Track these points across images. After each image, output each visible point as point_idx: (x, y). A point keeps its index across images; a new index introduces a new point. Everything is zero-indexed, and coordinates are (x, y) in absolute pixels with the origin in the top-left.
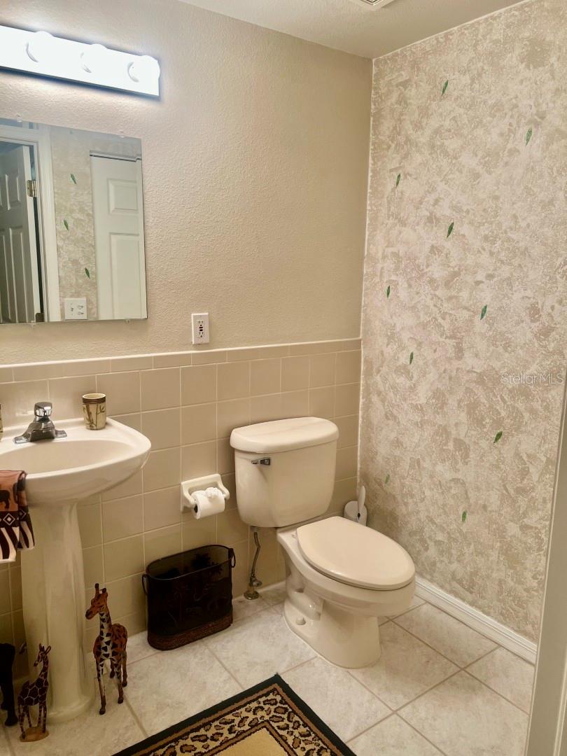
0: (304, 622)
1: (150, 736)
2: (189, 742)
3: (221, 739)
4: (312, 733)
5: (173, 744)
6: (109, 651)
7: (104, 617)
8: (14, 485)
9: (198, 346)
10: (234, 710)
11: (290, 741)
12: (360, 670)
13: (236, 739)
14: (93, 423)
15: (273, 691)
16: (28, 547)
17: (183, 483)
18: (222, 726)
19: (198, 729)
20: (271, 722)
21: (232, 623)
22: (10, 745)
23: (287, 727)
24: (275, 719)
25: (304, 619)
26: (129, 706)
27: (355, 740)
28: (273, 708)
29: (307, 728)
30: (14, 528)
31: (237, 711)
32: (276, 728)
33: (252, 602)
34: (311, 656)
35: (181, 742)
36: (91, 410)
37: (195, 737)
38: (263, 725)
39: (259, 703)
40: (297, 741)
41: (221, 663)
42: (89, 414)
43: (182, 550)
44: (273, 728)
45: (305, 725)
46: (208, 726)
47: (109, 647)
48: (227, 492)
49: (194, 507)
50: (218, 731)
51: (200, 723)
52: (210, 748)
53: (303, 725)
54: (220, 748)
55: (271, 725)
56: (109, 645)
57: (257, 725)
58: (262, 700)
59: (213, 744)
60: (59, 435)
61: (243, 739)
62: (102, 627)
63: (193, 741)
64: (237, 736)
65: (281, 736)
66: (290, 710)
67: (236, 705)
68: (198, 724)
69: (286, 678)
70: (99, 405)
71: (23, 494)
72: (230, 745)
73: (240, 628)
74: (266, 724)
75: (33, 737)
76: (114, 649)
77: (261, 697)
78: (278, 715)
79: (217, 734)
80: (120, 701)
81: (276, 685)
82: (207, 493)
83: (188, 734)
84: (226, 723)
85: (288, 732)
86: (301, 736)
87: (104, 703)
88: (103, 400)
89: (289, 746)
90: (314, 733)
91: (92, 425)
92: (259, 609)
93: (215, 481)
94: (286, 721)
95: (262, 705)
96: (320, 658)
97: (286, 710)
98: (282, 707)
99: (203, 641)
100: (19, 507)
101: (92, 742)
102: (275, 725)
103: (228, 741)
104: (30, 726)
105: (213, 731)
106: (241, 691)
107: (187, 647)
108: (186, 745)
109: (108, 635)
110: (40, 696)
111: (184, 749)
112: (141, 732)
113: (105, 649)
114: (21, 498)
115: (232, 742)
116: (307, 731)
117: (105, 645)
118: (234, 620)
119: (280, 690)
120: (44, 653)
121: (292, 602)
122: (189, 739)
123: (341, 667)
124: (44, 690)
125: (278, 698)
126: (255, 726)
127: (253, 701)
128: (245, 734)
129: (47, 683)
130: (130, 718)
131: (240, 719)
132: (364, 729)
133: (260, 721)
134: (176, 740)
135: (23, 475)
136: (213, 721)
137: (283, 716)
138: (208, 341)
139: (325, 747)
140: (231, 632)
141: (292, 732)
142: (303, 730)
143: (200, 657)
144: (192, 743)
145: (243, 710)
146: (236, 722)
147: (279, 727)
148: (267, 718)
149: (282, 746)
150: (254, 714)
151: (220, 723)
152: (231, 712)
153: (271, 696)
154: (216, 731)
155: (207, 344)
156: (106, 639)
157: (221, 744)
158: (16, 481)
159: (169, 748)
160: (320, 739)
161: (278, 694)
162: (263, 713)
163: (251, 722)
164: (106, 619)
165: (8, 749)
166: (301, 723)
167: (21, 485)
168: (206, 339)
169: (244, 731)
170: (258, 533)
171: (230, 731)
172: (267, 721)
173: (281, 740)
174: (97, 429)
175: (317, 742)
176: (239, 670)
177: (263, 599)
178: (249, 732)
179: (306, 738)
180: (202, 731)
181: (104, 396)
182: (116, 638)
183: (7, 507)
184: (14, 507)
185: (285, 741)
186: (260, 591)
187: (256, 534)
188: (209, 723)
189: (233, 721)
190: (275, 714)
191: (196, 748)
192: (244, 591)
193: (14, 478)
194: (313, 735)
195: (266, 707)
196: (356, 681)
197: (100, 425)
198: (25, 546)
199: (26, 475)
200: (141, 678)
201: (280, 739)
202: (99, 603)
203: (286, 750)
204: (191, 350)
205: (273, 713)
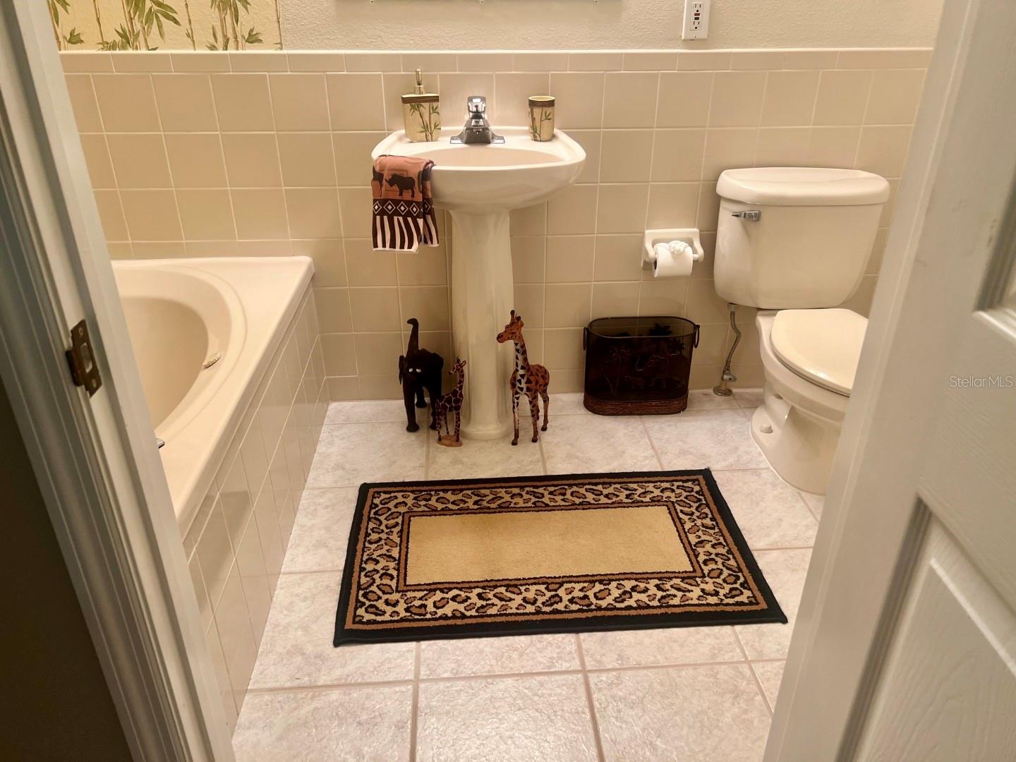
0: (770, 431)
1: (548, 474)
2: (582, 491)
3: (615, 499)
4: (716, 528)
5: (566, 487)
6: (523, 385)
7: (518, 347)
8: (419, 172)
9: (690, 42)
10: (641, 482)
11: (687, 526)
12: (816, 496)
13: (631, 505)
14: (536, 132)
15: (694, 481)
16: (432, 243)
17: (647, 232)
18: (622, 490)
19: (596, 484)
20: (676, 505)
21: (683, 410)
22: (428, 443)
23: (692, 514)
24: (682, 503)
25: (770, 427)
26: (541, 448)
27: (767, 552)
28: (685, 494)
29: (714, 523)
30: (418, 219)
31: (644, 484)
32: (678, 511)
33: (719, 398)
34: (762, 466)
35: (575, 488)
36: (535, 116)
37: (590, 489)
38: (665, 503)
39: (673, 485)
40: (696, 528)
41: (650, 441)
42: (533, 119)
43: (638, 313)
44: (676, 510)
45: (713, 519)
46: (608, 486)
47: (523, 381)
48: (701, 251)
49: (654, 261)
50: (616, 493)
51: (602, 480)
52: (600, 502)
53: (710, 518)
54: (609, 506)
55: (674, 507)
56: (523, 378)
57: (659, 501)
58: (676, 484)
59: (603, 500)
60: (496, 141)
61: (638, 507)
62: (517, 358)
63: (586, 491)
64: (633, 502)
65: (680, 519)
66: (704, 502)
67: (646, 479)
68: (597, 480)
69: (716, 476)
70: (545, 109)
71: (428, 184)
72: (621, 507)
73: (691, 418)
74: (670, 504)
75: (447, 442)
76: (529, 385)
77: (677, 481)
78: (687, 501)
79: (614, 494)
80: (534, 440)
81: (700, 477)
82: (670, 246)
83: (585, 484)
84: (627, 489)
85: (689, 519)
86: (703, 526)
87: (517, 436)
88: (551, 103)
89: (684, 529)
90: (719, 529)
91: (536, 135)
92: (722, 407)
93: (690, 236)
94: (693, 509)
95: (674, 488)
96: (772, 471)
97: (699, 500)
98: (696, 497)
99: (641, 418)
100: (424, 199)
101: (496, 462)
102: (678, 508)
103: (621, 503)
104: (448, 433)
105: (611, 490)
106: (659, 470)
107: (620, 418)
108: (578, 492)
109: (522, 368)
110: (454, 405)
111: (574, 494)
112: (542, 469)
113: (520, 381)
114: (426, 188)
115: (624, 505)
116: (713, 524)
117: (520, 378)
118: (687, 409)
119: (703, 482)
120: (460, 366)
121: (767, 408)
122: (584, 489)
123: (793, 486)
124: (458, 401)
125: (697, 488)
126: (655, 502)
127: (667, 481)
128: (641, 504)
129: (461, 395)
130: (538, 456)
131: (643, 490)
132: (783, 547)
133: (664, 499)
134: (571, 486)
135: (430, 165)
136: (615, 483)
137: (692, 504)
138: (705, 36)
139: (724, 543)
140: (678, 418)
141: (695, 520)
142: (708, 522)
143: (631, 430)
144: (585, 493)
145: (651, 485)
146: (638, 492)
147: (682, 511)
148: (673, 499)
149: (676, 526)
150: (662, 491)
151: (621, 487)
152: (638, 482)
153: (689, 484)
154: (613, 492)
155: (705, 40)
156: (521, 372)
157: (613, 503)
158: (422, 169)
159: (561, 488)
160: (724, 537)
161: (699, 485)
162: (672, 495)
163: (654, 497)
164: (522, 350)
165: (425, 445)
166: (710, 516)
167: (426, 174)
168: (702, 33)
169: (642, 502)
170: (736, 313)
171: (628, 497)
172: (673, 503)
173: (678, 522)
174: (541, 141)
175: (718, 537)
176: (666, 453)
177: (736, 399)
178: (647, 504)
179: (707, 530)
180: (600, 487)
181: (553, 98)
182: (532, 375)
183: (413, 196)
184: (419, 197)
185: (682, 525)
186: (734, 390)
187: (733, 314)
188: (610, 484)
189: (636, 490)
190: (685, 500)
191: (586, 498)
192: (716, 385)
193: (420, 166)
194: (717, 530)
195: (678, 491)
196: (802, 504)
197: (544, 136)
198: (429, 242)
199: (433, 165)
200: (562, 429)
201: (676, 520)
202: (511, 330)
203: (677, 531)
204: (678, 47)
205: (682, 498)
